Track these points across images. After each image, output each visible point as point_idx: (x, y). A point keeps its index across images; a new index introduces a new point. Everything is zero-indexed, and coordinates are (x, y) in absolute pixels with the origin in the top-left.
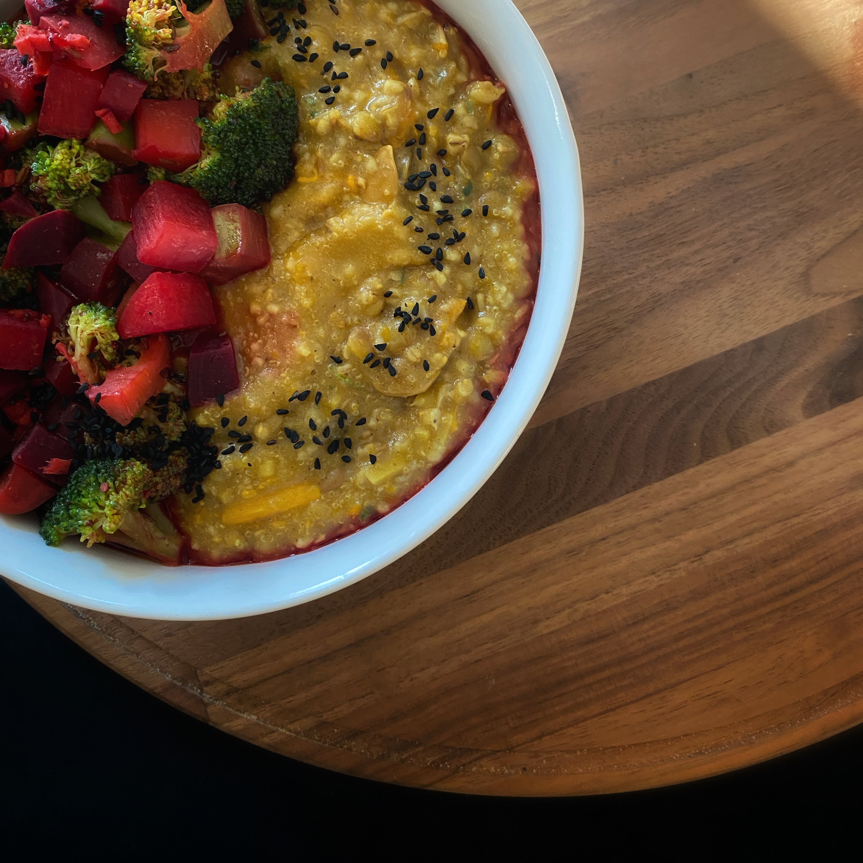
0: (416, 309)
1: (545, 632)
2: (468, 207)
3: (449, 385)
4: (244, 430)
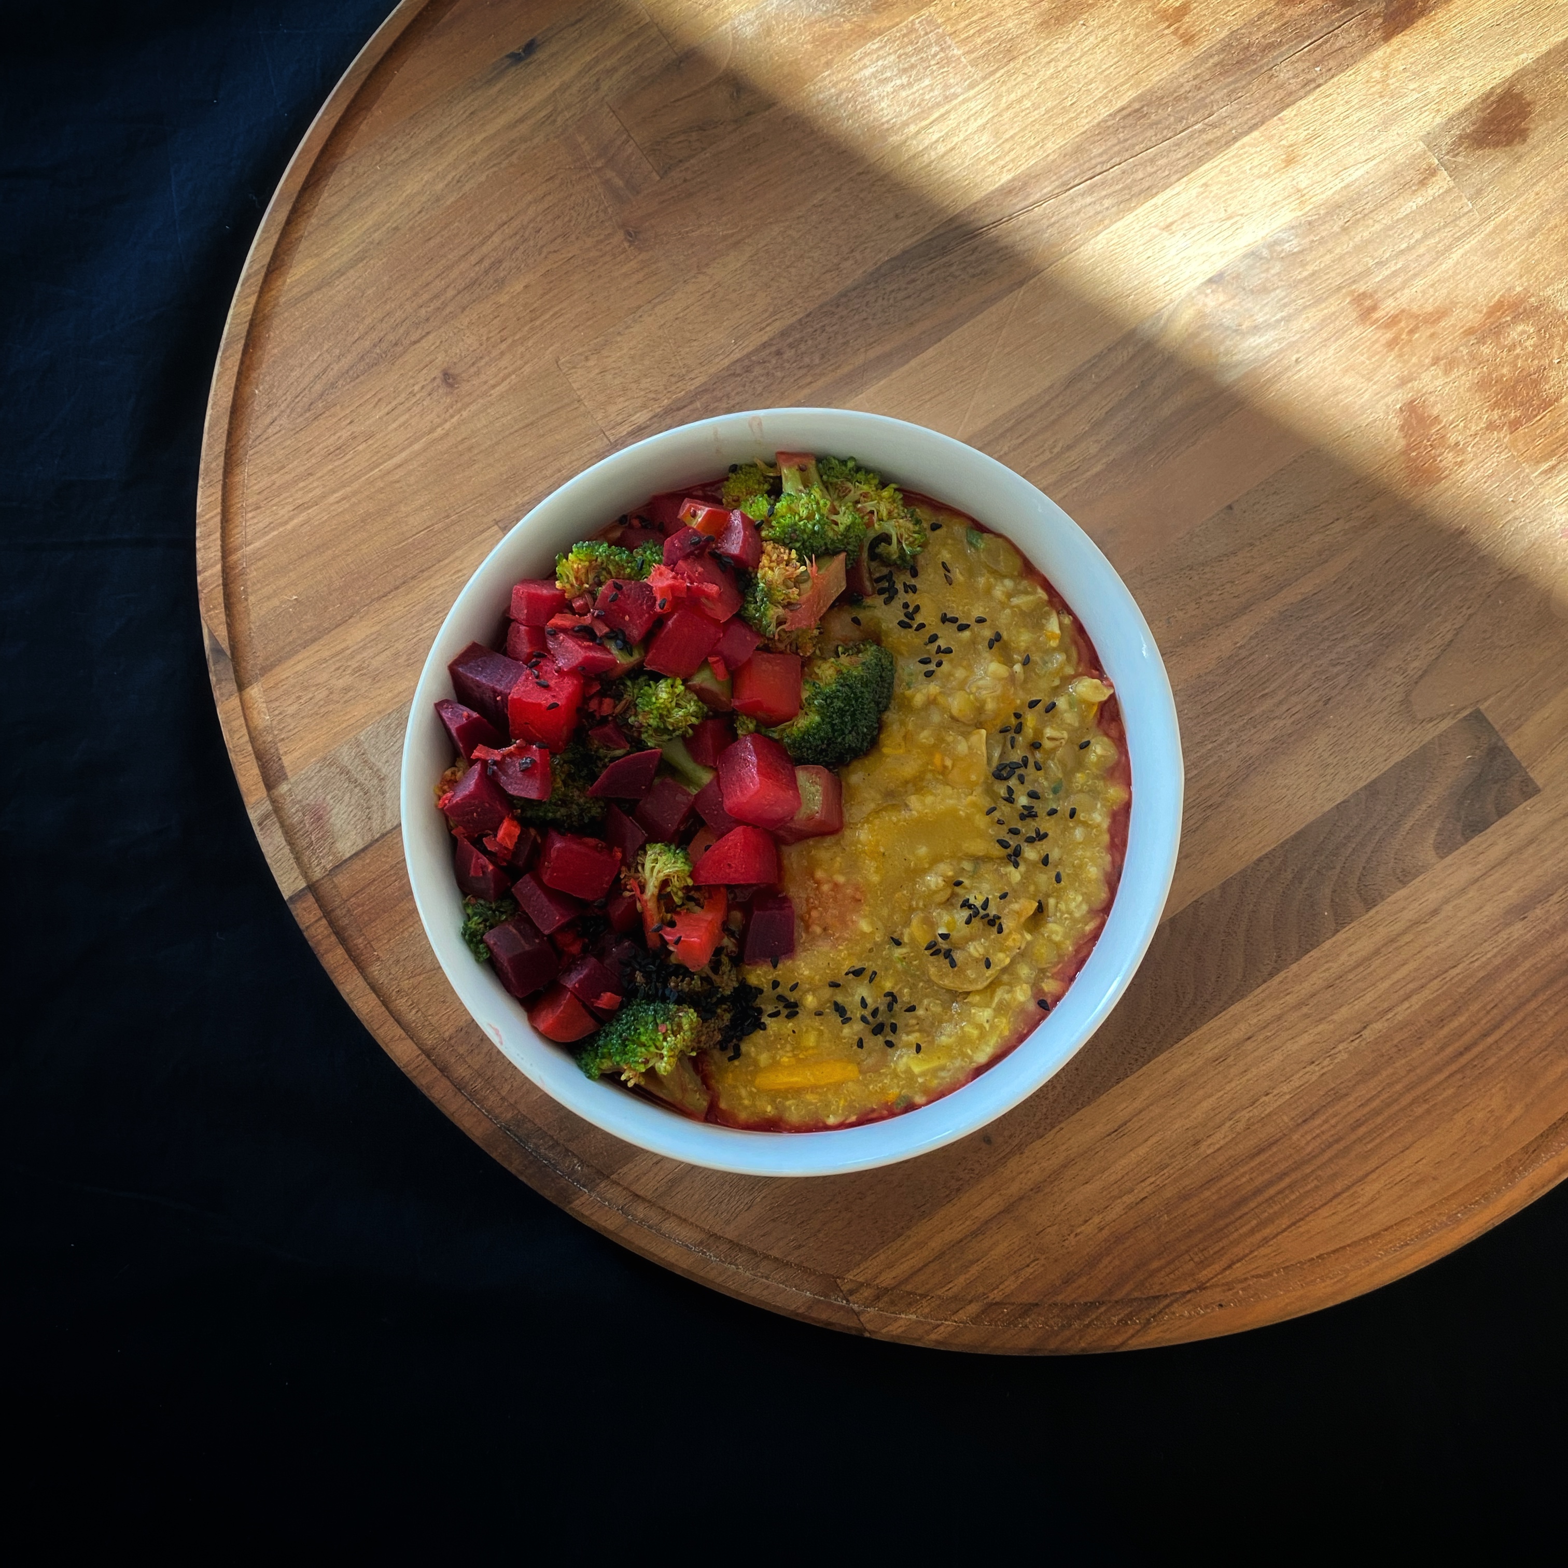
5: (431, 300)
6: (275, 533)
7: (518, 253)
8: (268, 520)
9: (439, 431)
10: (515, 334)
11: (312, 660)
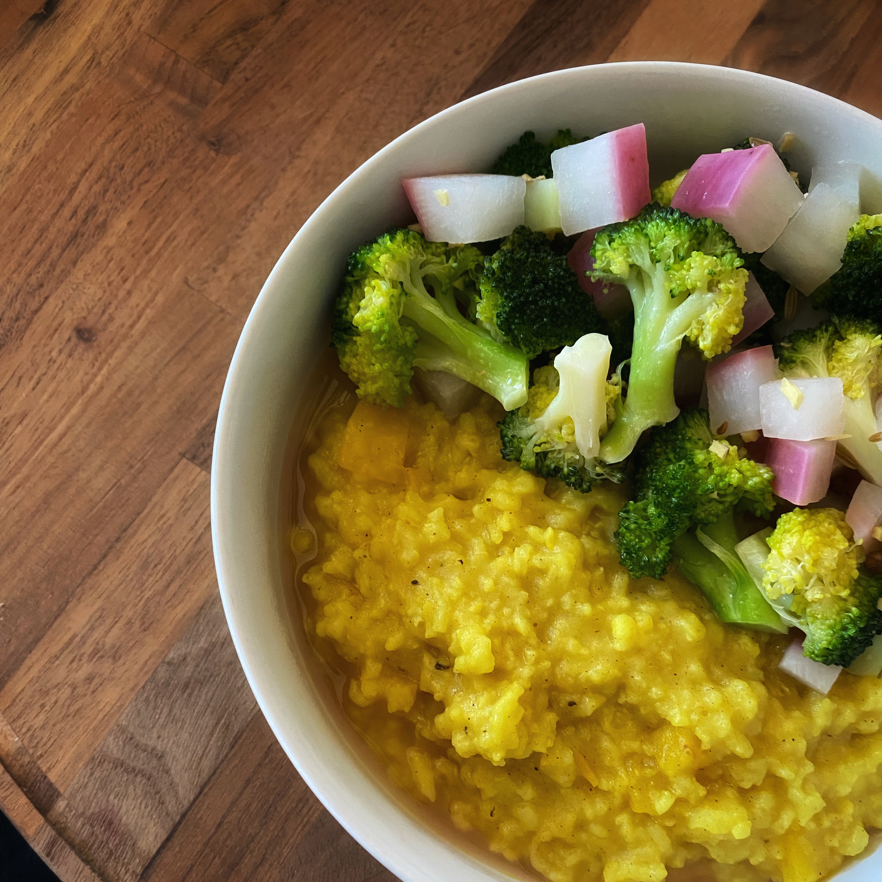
5: (38, 265)
7: (109, 194)
9: (93, 388)
10: (135, 270)
11: (43, 662)
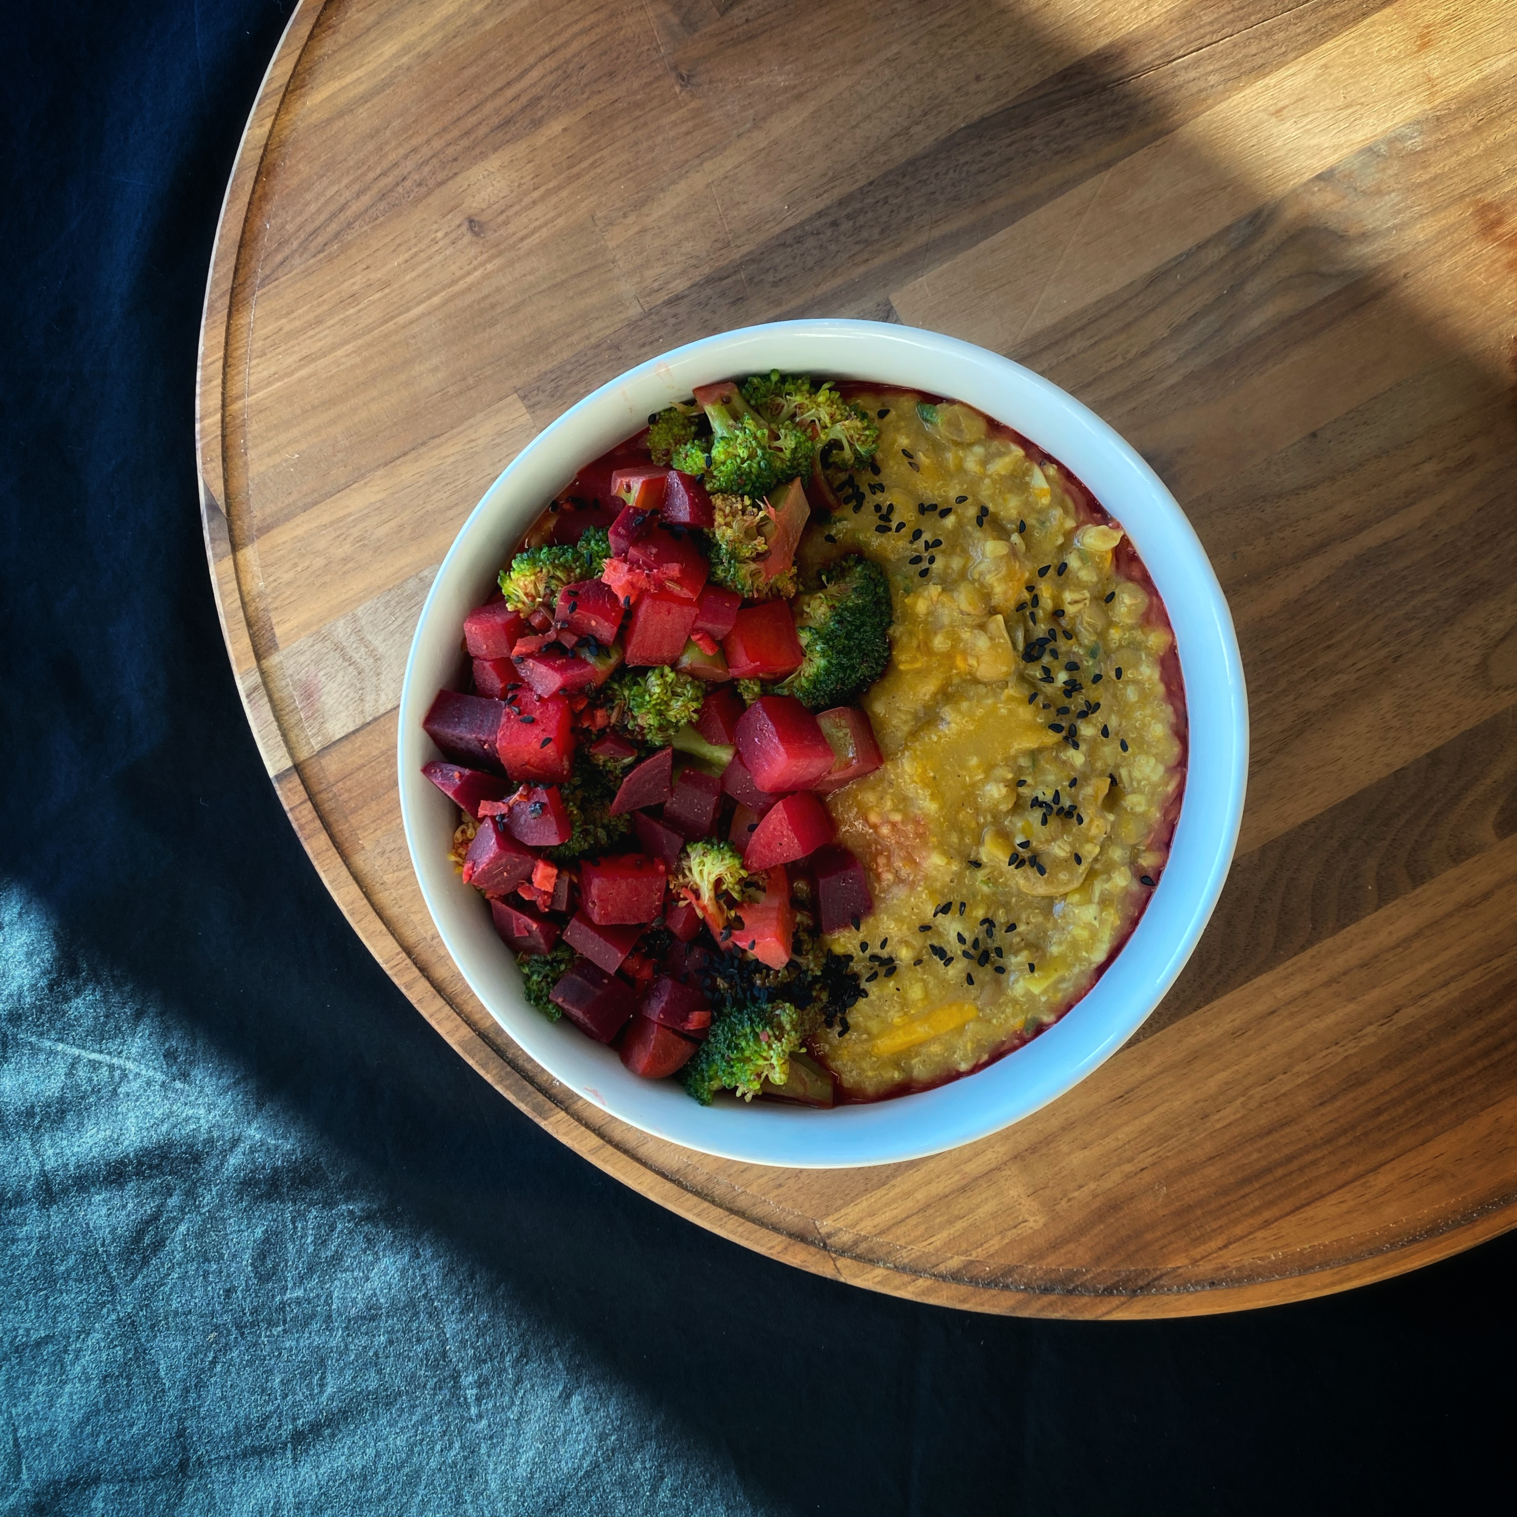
0: (1057, 796)
1: (1218, 1126)
2: (1097, 672)
3: (1104, 877)
4: (884, 954)
5: (461, 137)
6: (279, 384)
7: (558, 91)
8: (273, 369)
9: (461, 285)
10: (550, 181)
11: (312, 525)
